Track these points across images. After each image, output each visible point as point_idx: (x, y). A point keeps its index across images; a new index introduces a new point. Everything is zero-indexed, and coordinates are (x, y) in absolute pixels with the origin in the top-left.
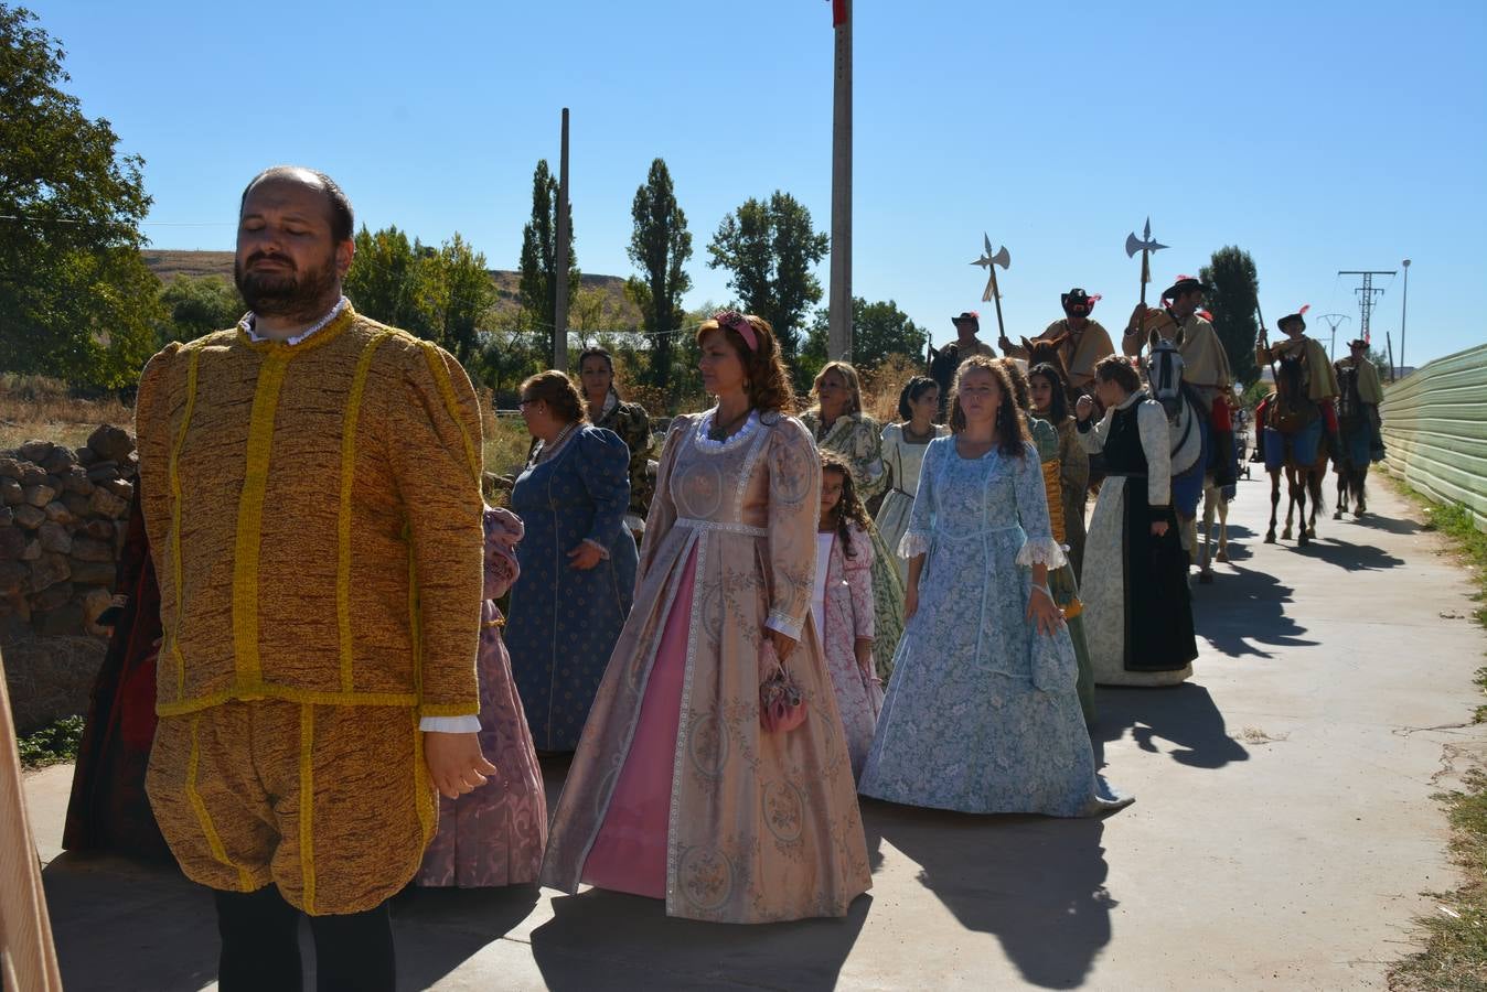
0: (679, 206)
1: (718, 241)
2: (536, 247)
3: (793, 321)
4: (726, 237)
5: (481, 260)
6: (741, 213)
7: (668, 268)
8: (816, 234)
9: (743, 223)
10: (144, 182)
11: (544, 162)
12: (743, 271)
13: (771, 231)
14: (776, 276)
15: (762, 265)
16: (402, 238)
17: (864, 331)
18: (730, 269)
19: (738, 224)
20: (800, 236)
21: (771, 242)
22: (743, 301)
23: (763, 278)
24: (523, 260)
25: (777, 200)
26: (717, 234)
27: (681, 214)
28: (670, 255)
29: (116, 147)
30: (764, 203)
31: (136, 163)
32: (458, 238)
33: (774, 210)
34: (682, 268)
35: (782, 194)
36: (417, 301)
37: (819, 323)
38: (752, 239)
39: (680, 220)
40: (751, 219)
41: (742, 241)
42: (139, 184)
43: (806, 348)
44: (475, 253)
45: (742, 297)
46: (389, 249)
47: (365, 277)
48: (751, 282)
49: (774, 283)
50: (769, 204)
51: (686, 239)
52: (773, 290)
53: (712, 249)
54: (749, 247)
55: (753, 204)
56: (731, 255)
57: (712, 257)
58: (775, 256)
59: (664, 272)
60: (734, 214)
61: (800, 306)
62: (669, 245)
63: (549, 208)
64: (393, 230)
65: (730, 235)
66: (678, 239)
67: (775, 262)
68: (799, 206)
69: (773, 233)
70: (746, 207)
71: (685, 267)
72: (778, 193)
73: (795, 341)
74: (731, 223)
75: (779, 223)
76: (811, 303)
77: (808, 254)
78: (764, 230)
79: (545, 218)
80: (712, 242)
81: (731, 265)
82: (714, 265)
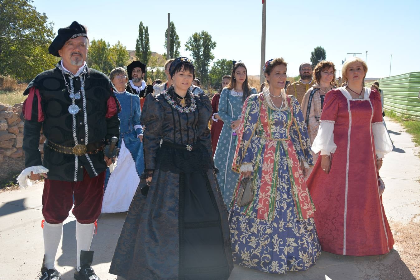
0: (177, 34)
1: (187, 43)
2: (140, 45)
3: (207, 65)
4: (189, 43)
5: (125, 48)
6: (193, 36)
7: (174, 50)
8: (213, 42)
9: (194, 39)
10: (53, 29)
11: (142, 22)
12: (194, 51)
13: (201, 41)
14: (203, 53)
15: (199, 50)
16: (104, 42)
17: (226, 67)
18: (191, 51)
19: (193, 39)
20: (209, 42)
21: (201, 44)
22: (194, 59)
23: (199, 53)
24: (136, 48)
25: (203, 33)
26: (187, 42)
27: (178, 36)
28: (175, 47)
29: (47, 20)
30: (199, 34)
31: (52, 24)
32: (119, 42)
33: (202, 35)
34: (178, 51)
35: (204, 31)
36: (108, 59)
37: (214, 65)
38: (196, 43)
39: (177, 38)
40: (196, 38)
41: (194, 43)
42: (52, 30)
43: (211, 72)
44: (123, 46)
45: (194, 58)
46: (101, 45)
47: (94, 52)
48: (196, 54)
49: (202, 55)
50: (201, 34)
51: (179, 43)
52: (202, 57)
53: (186, 46)
54: (195, 45)
55: (196, 34)
56: (191, 47)
57: (186, 48)
58: (202, 47)
59: (173, 51)
60: (192, 36)
61: (209, 61)
62: (175, 44)
63: (143, 34)
64: (102, 40)
65: (190, 42)
66: (177, 43)
67: (202, 49)
68: (209, 34)
69: (202, 42)
70: (195, 34)
71: (179, 50)
72: (203, 31)
73: (207, 70)
74: (191, 39)
75: (203, 39)
76: (212, 60)
77: (211, 47)
78: (199, 41)
79: (142, 37)
80: (186, 44)
81: (191, 50)
82: (186, 50)
